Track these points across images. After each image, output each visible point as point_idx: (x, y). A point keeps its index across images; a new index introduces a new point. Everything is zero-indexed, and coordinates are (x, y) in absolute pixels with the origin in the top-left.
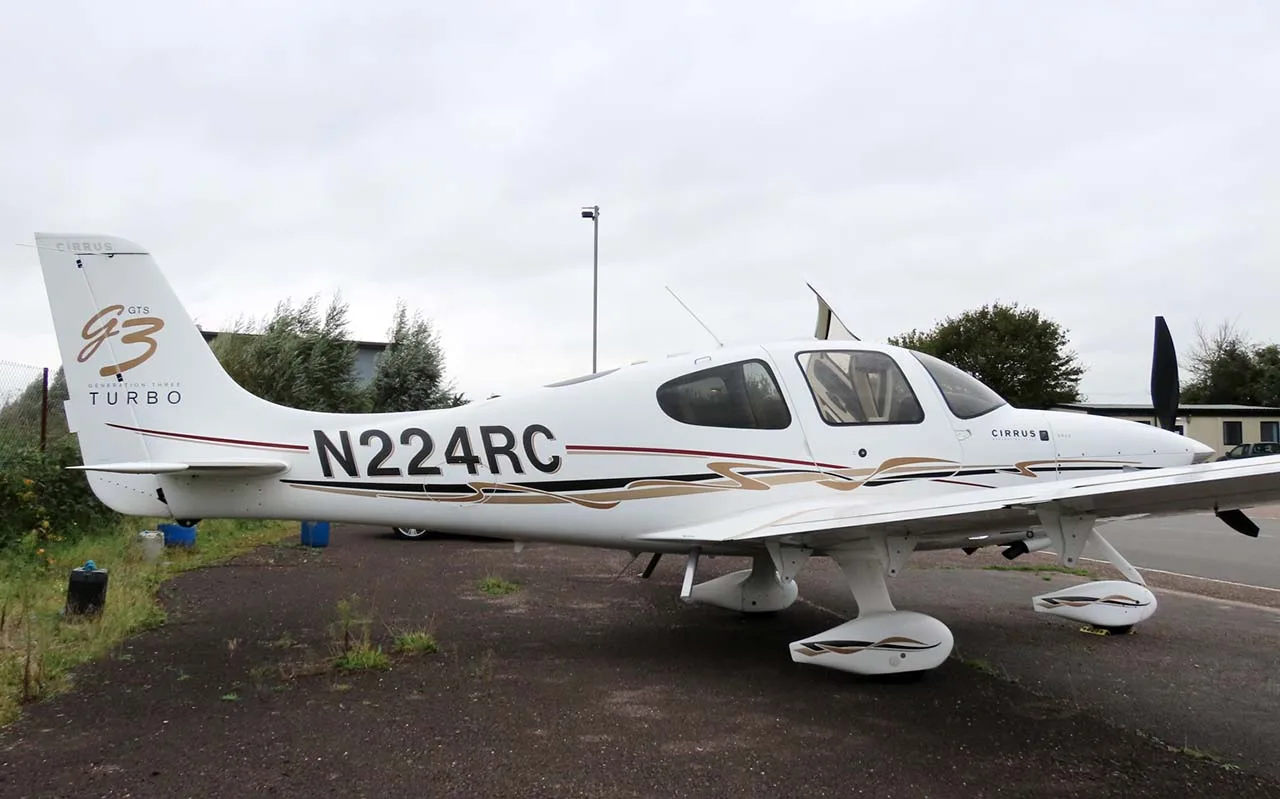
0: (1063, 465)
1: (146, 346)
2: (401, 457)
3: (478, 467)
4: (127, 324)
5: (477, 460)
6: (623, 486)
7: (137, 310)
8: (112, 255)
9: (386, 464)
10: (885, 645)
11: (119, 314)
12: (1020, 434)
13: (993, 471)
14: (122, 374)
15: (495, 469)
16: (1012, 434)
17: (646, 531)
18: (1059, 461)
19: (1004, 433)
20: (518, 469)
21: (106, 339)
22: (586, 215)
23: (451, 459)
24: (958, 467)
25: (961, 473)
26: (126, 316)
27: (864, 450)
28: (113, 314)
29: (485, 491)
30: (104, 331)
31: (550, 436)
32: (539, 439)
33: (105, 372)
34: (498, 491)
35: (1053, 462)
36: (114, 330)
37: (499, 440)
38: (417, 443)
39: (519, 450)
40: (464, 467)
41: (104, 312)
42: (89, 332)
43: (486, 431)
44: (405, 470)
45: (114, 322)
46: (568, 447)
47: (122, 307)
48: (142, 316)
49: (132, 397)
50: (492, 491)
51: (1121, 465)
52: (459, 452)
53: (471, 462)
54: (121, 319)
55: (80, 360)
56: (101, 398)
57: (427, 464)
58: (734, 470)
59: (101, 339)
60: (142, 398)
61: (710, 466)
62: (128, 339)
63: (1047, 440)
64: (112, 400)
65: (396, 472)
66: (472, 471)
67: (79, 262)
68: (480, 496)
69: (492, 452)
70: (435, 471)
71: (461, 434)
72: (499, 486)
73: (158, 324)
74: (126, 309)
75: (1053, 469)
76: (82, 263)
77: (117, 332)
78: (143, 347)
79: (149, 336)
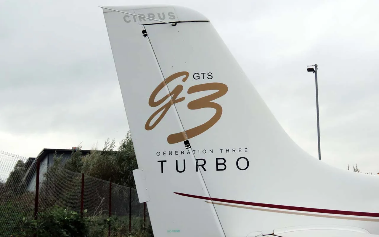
1: (211, 112)
4: (192, 90)
7: (201, 76)
8: (175, 24)
11: (184, 80)
14: (191, 141)
21: (173, 106)
22: (310, 70)
26: (191, 82)
28: (178, 81)
30: (170, 98)
33: (173, 139)
36: (180, 96)
41: (169, 79)
42: (156, 99)
45: (179, 89)
47: (187, 74)
48: (206, 81)
49: (201, 165)
54: (187, 86)
55: (148, 127)
56: (169, 166)
59: (168, 106)
60: (211, 165)
62: (193, 105)
64: (181, 168)
67: (144, 32)
73: (222, 89)
74: (191, 76)
76: (148, 32)
77: (183, 99)
78: (209, 113)
79: (214, 101)
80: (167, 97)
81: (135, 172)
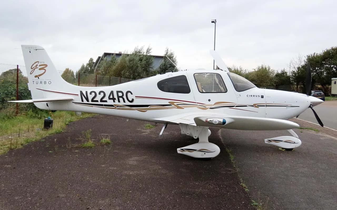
0: (267, 105)
1: (44, 71)
2: (98, 98)
3: (115, 101)
4: (40, 66)
5: (115, 99)
6: (148, 107)
7: (42, 62)
8: (36, 50)
9: (95, 99)
10: (200, 151)
11: (38, 63)
12: (255, 96)
13: (246, 106)
14: (39, 77)
15: (119, 101)
16: (253, 96)
17: (154, 118)
18: (266, 104)
19: (250, 96)
20: (124, 102)
21: (36, 69)
22: (213, 22)
23: (110, 99)
24: (236, 105)
25: (237, 106)
26: (40, 64)
27: (210, 100)
28: (37, 63)
29: (117, 107)
30: (35, 67)
31: (132, 94)
32: (129, 94)
33: (36, 77)
34: (120, 107)
35: (265, 104)
37: (120, 94)
38: (102, 94)
39: (125, 97)
40: (112, 101)
41: (35, 63)
42: (32, 68)
43: (118, 92)
44: (99, 101)
45: (37, 65)
46: (136, 97)
47: (38, 62)
48: (43, 64)
49: (41, 83)
50: (118, 107)
51: (286, 105)
52: (111, 97)
53: (114, 99)
54: (39, 65)
55: (31, 74)
56: (35, 83)
57: (104, 99)
58: (175, 104)
59: (35, 69)
60: (43, 83)
61: (169, 102)
62: (40, 69)
63: (263, 98)
64: (37, 83)
65: (97, 101)
66: (114, 101)
67: (30, 51)
68: (116, 108)
69: (119, 97)
70: (106, 101)
71: (112, 93)
72: (120, 105)
73: (46, 66)
74: (40, 62)
75: (264, 106)
76: (31, 52)
77: (38, 68)
78: (43, 71)
79: (44, 68)
80: (34, 67)
81: (28, 83)
